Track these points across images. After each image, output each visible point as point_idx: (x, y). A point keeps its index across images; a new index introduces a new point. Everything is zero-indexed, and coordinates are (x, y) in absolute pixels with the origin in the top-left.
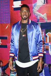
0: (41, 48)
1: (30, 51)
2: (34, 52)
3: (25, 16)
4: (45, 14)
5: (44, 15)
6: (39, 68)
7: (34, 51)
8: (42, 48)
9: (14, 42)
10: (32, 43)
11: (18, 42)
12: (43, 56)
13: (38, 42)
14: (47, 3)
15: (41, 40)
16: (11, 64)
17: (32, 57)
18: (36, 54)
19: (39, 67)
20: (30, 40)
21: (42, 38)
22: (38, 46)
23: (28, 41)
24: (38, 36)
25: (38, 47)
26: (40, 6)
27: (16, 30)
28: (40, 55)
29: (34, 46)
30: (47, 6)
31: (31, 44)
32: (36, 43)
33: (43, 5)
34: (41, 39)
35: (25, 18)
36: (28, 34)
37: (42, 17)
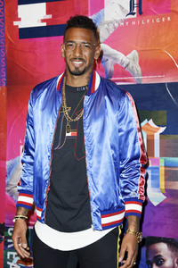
0: (134, 180)
1: (91, 194)
2: (106, 199)
3: (78, 63)
4: (135, 53)
5: (130, 55)
6: (125, 258)
7: (106, 194)
8: (139, 181)
9: (34, 150)
10: (102, 166)
11: (49, 154)
12: (141, 210)
13: (125, 161)
14: (140, 13)
15: (136, 152)
16: (20, 234)
17: (99, 214)
18: (116, 205)
19: (126, 253)
20: (92, 154)
21: (138, 144)
22: (124, 176)
23: (85, 155)
24: (123, 138)
25: (122, 178)
26: (116, 25)
27: (43, 109)
28: (129, 207)
29: (107, 174)
30: (141, 22)
31: (98, 168)
32: (116, 165)
33: (125, 21)
34: (134, 150)
35: (76, 68)
36: (86, 131)
37: (124, 66)
